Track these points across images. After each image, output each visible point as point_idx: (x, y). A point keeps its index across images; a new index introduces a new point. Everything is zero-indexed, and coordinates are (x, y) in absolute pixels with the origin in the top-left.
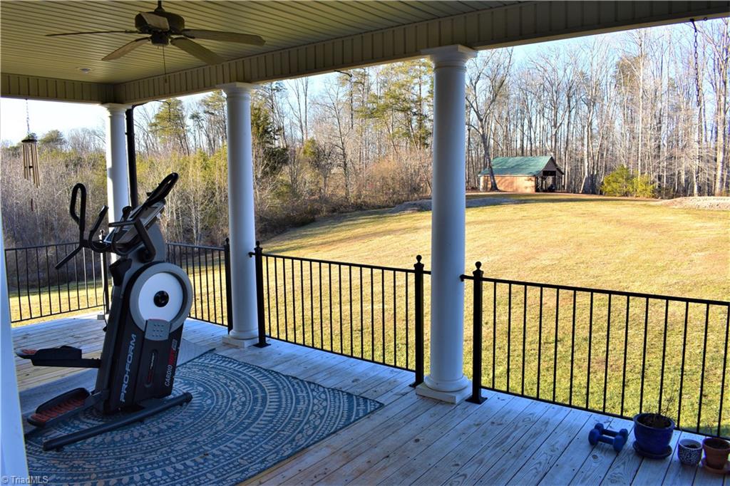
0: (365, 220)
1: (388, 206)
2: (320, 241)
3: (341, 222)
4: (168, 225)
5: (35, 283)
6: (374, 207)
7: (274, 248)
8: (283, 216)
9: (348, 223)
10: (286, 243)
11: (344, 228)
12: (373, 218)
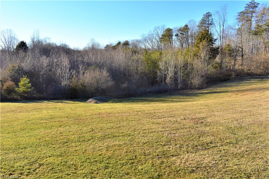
0: (255, 81)
1: (263, 75)
2: (236, 89)
3: (243, 81)
4: (170, 78)
5: (119, 96)
6: (256, 75)
7: (214, 91)
8: (216, 76)
9: (247, 82)
10: (219, 88)
11: (245, 84)
12: (259, 80)
